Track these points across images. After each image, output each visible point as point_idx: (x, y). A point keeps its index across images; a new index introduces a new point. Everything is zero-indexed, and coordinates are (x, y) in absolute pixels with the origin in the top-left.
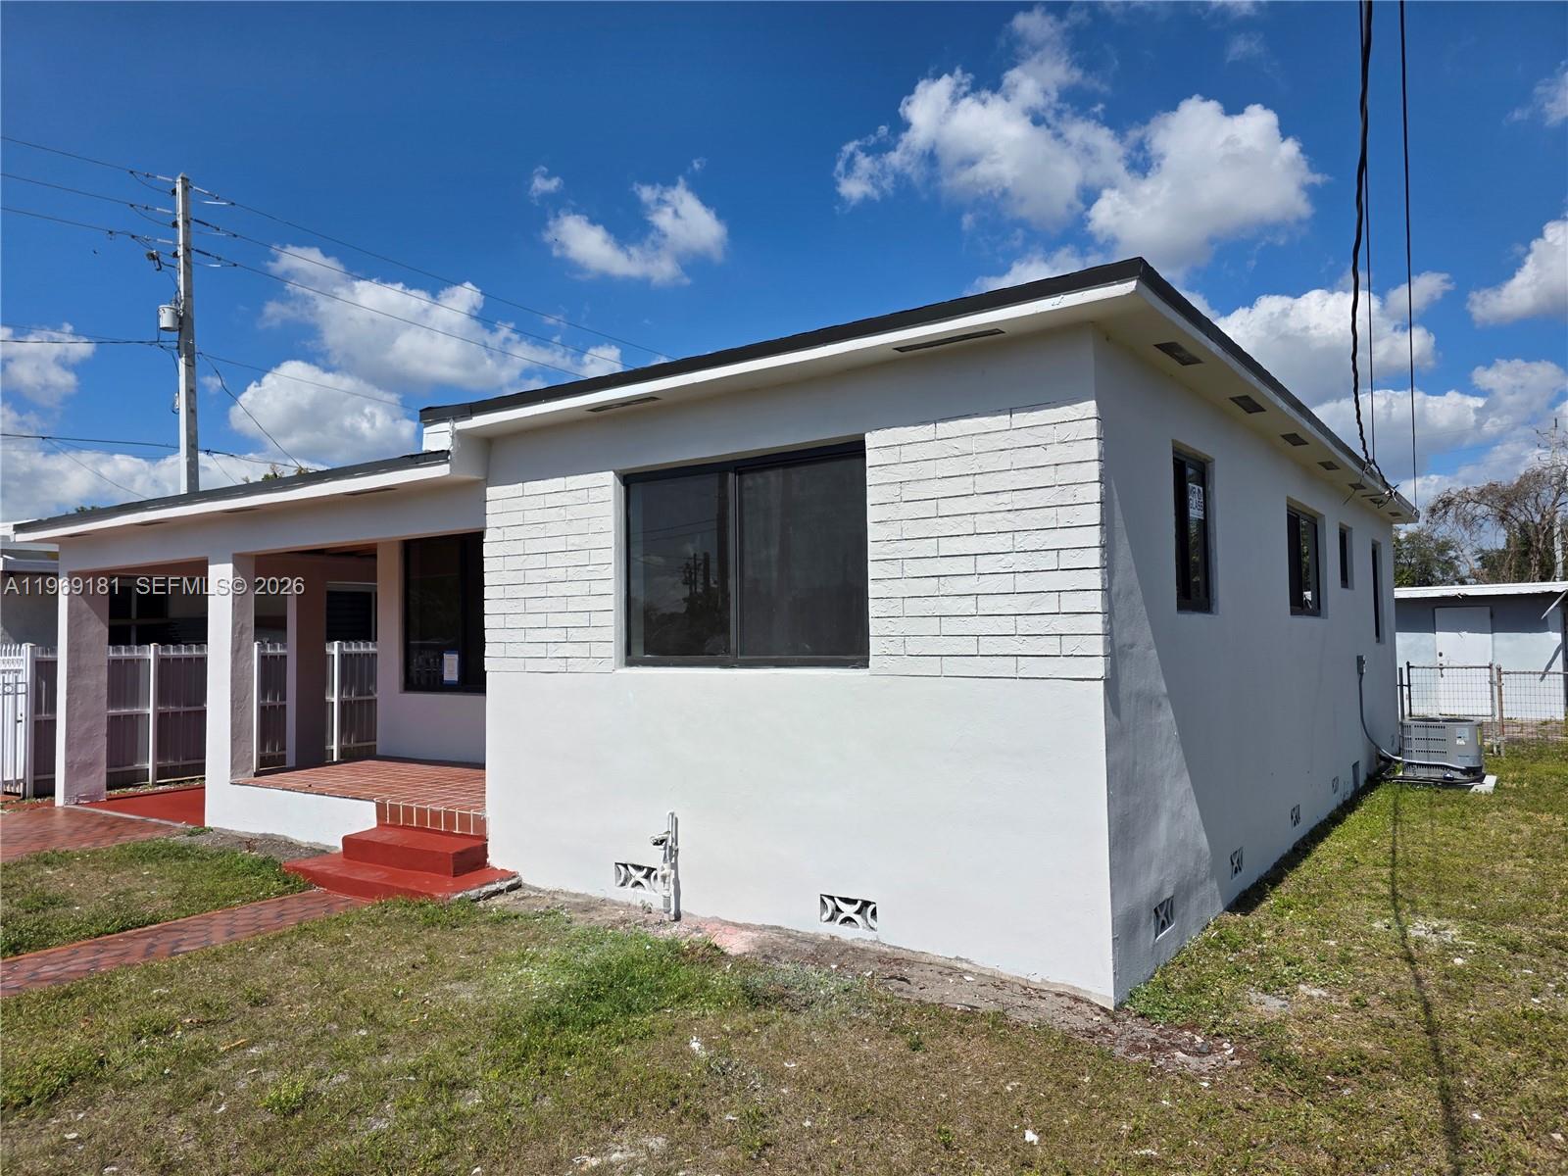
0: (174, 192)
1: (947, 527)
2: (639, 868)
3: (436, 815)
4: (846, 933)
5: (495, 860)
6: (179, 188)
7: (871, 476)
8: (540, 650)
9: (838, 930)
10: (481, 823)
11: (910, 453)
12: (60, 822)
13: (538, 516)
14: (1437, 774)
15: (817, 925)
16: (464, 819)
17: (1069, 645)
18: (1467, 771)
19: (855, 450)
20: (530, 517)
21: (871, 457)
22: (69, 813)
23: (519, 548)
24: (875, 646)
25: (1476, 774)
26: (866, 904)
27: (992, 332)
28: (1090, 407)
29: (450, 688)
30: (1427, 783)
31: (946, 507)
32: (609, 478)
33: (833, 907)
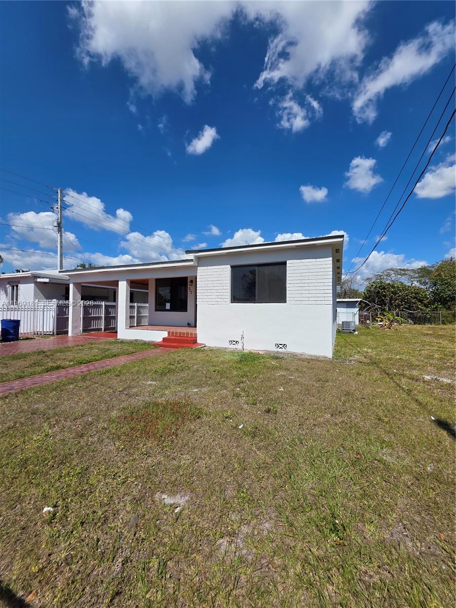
0: (57, 192)
1: (303, 278)
2: (234, 341)
3: (184, 333)
4: (280, 350)
5: (198, 341)
6: (59, 192)
7: (288, 269)
8: (211, 300)
9: (279, 350)
10: (196, 334)
11: (296, 265)
12: (70, 339)
13: (211, 273)
14: (348, 331)
15: (274, 349)
16: (191, 334)
17: (326, 299)
18: (353, 330)
19: (285, 263)
20: (209, 273)
21: (288, 265)
22: (72, 337)
23: (206, 280)
24: (288, 299)
25: (354, 331)
26: (284, 345)
27: (315, 244)
28: (331, 259)
29: (168, 310)
30: (347, 332)
31: (303, 275)
32: (229, 266)
33: (277, 345)
